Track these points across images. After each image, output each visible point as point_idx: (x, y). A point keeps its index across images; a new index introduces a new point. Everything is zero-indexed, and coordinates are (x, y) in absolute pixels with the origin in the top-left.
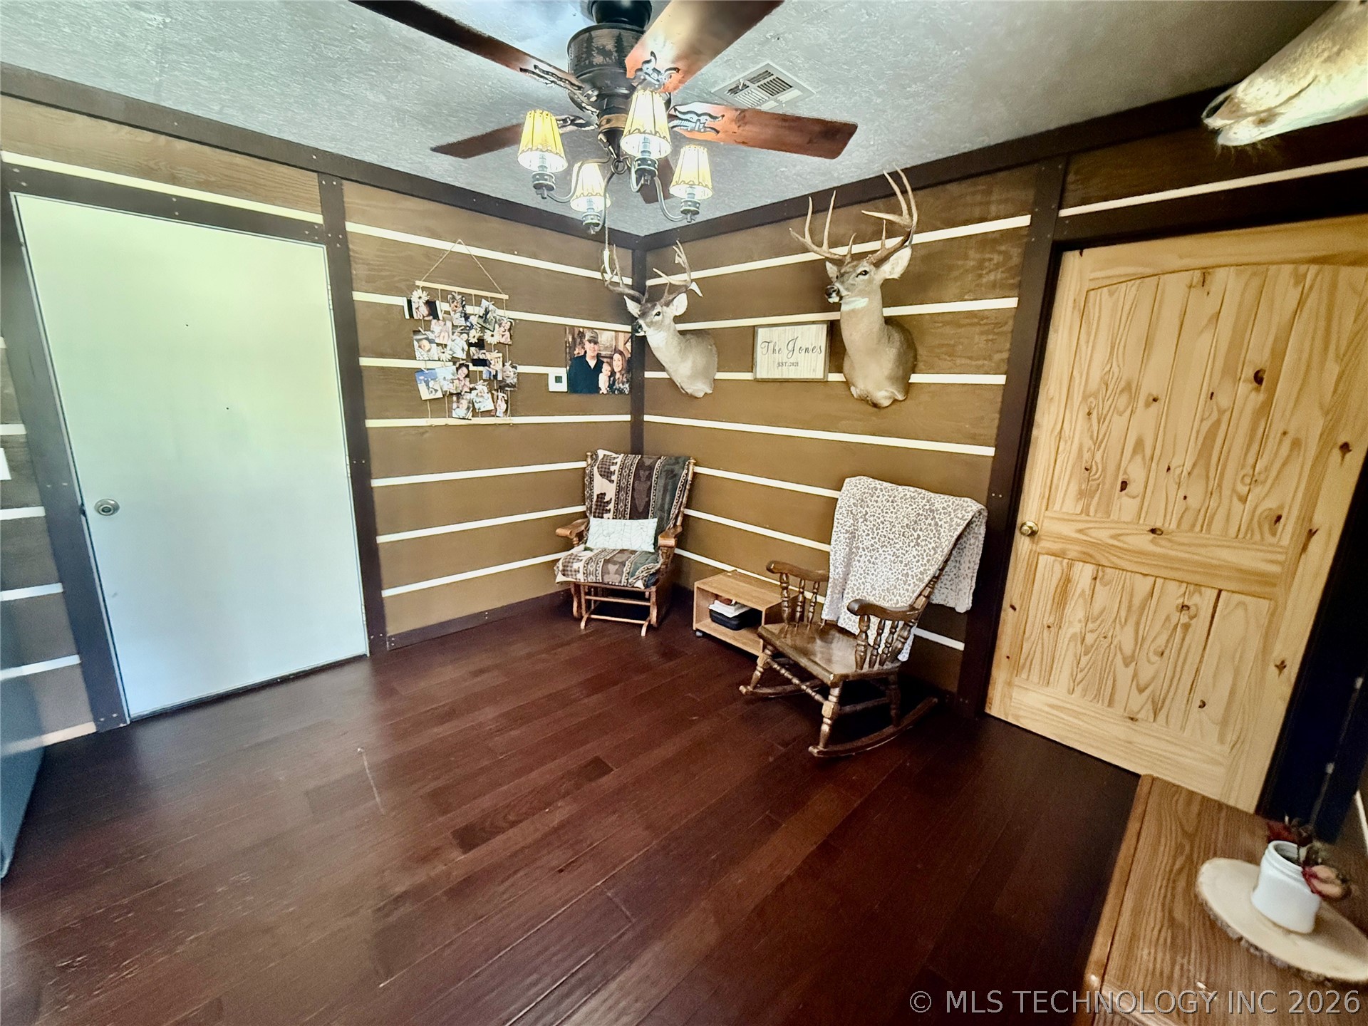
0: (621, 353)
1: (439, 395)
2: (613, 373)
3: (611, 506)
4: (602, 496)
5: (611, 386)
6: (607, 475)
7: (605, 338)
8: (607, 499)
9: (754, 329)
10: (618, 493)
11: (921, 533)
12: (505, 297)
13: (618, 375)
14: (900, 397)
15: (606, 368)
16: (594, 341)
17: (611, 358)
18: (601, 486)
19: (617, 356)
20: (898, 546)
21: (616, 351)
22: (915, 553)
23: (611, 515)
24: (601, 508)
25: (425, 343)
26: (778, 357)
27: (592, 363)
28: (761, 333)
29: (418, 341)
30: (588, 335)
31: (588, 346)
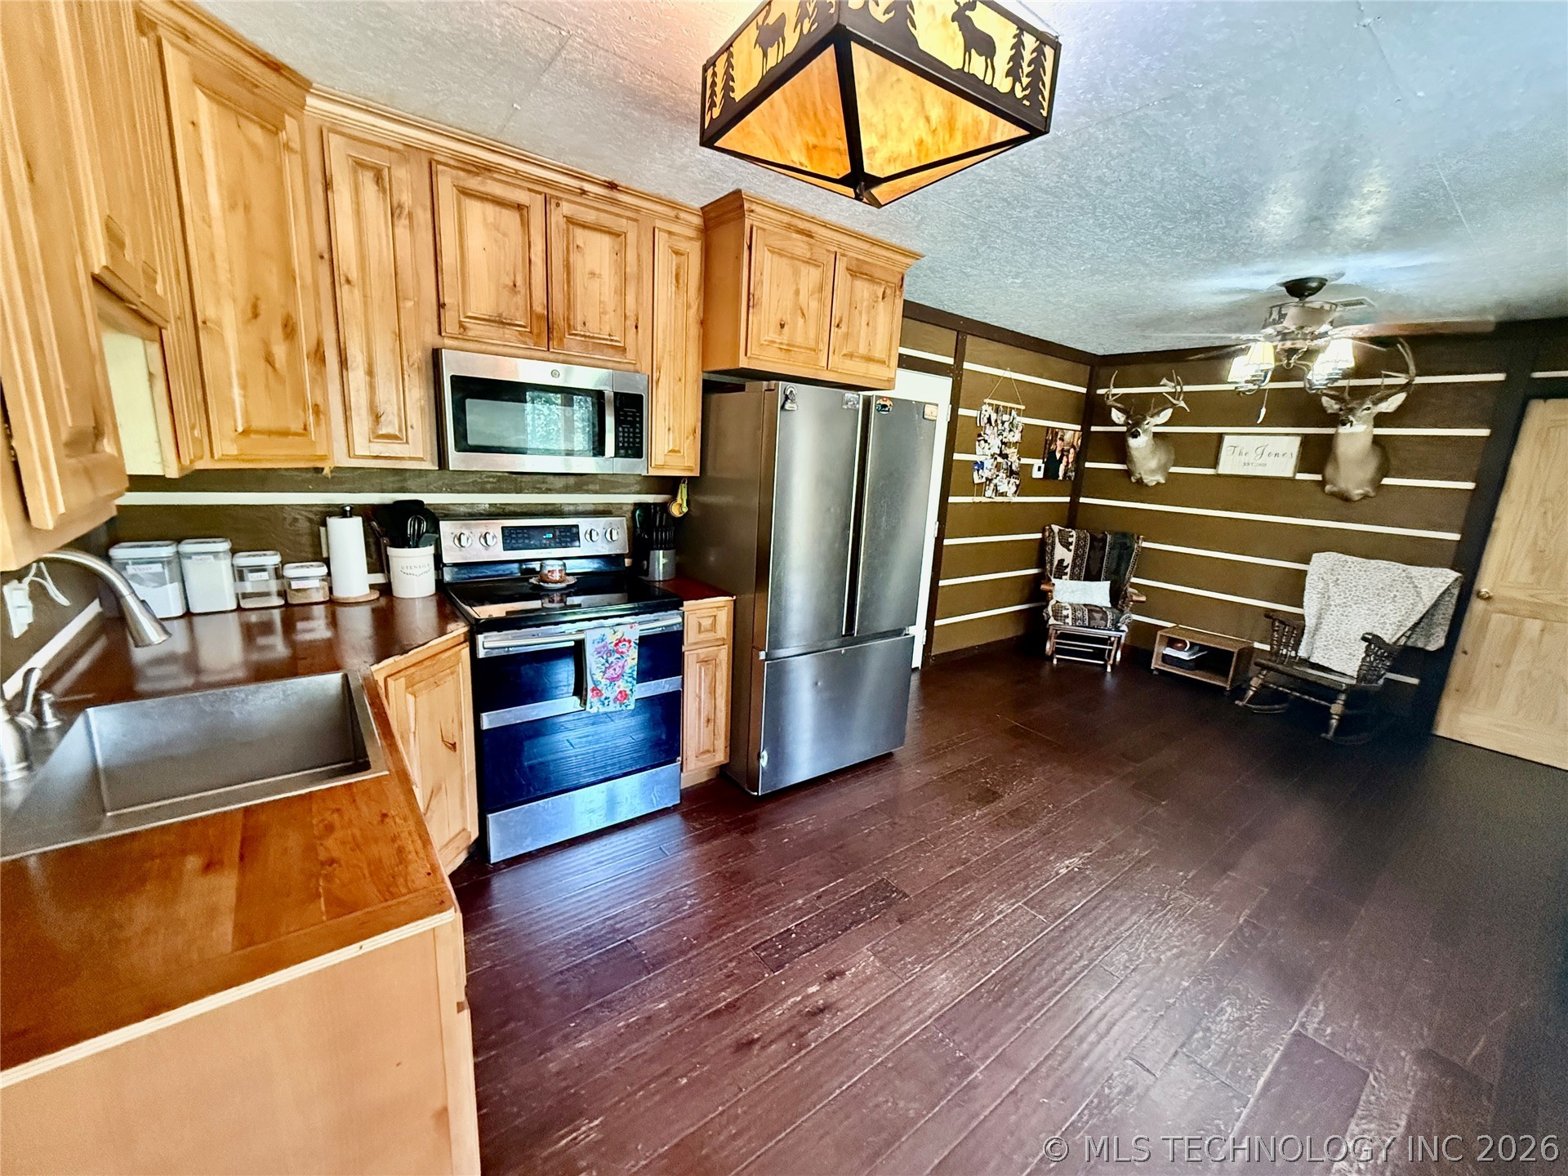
0: (1075, 449)
1: (984, 480)
2: (1068, 463)
3: (1068, 570)
4: (1061, 561)
5: (1065, 473)
6: (1067, 545)
7: (1068, 436)
8: (1065, 564)
9: (1221, 436)
10: (1074, 560)
11: (1397, 594)
12: (1023, 407)
13: (1070, 466)
14: (1372, 494)
15: (1065, 459)
16: (1062, 439)
17: (1068, 451)
18: (1062, 554)
19: (1072, 450)
20: (1372, 603)
21: (1073, 446)
22: (1392, 608)
23: (1067, 577)
24: (1060, 573)
25: (982, 442)
26: (1244, 459)
27: (1058, 455)
28: (1227, 440)
29: (979, 441)
30: (1060, 434)
31: (1059, 442)
